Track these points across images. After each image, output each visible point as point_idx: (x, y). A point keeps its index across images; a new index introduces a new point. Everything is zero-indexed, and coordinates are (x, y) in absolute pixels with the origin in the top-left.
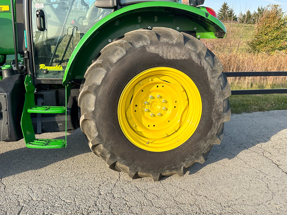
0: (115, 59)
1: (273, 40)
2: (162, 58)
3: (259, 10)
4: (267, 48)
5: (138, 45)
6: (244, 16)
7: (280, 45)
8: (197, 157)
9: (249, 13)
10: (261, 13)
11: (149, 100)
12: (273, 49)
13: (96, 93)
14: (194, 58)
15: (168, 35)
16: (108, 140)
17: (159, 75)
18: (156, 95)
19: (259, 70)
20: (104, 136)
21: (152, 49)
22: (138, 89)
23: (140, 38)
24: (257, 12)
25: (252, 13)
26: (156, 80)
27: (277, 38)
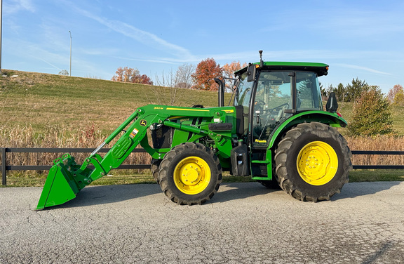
0: (296, 137)
1: (374, 122)
2: (318, 137)
3: (354, 83)
4: (369, 132)
5: (307, 130)
6: (336, 90)
7: (382, 128)
8: (336, 190)
9: (341, 86)
10: (356, 87)
11: (308, 159)
12: (375, 133)
13: (287, 153)
14: (334, 137)
15: (320, 126)
16: (292, 177)
17: (315, 145)
18: (312, 156)
19: (362, 149)
20: (290, 175)
21: (314, 133)
22: (304, 152)
23: (307, 127)
24: (352, 85)
25: (345, 86)
26: (313, 148)
27: (377, 120)
